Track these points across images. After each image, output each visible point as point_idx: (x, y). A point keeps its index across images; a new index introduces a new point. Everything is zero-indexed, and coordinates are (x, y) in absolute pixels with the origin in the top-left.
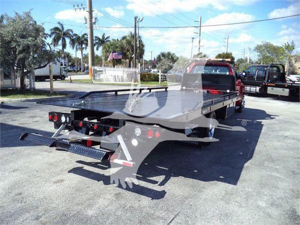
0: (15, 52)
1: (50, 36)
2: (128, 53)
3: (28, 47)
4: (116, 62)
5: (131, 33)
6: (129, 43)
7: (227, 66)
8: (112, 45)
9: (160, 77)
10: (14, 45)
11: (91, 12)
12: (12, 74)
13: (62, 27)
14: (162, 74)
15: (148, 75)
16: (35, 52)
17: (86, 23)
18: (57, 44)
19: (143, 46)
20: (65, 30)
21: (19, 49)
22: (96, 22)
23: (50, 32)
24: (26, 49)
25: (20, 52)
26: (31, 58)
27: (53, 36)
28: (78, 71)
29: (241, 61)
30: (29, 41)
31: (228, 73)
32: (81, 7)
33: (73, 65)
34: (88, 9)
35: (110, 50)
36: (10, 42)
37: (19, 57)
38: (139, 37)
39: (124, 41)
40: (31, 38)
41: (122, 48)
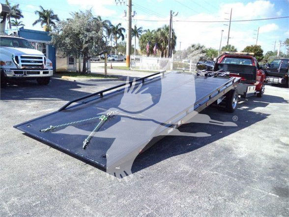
2: (162, 44)
3: (92, 38)
4: (151, 52)
5: (166, 26)
6: (163, 34)
7: (251, 59)
8: (147, 36)
9: (190, 67)
10: (81, 36)
11: (130, 6)
12: (75, 60)
14: (192, 64)
15: (179, 64)
16: (97, 43)
17: (126, 16)
19: (176, 38)
22: (134, 15)
24: (89, 41)
25: (86, 42)
26: (94, 47)
29: (270, 54)
30: (92, 34)
31: (251, 65)
35: (146, 40)
36: (78, 34)
38: (173, 30)
39: (159, 33)
40: (94, 32)
41: (157, 39)
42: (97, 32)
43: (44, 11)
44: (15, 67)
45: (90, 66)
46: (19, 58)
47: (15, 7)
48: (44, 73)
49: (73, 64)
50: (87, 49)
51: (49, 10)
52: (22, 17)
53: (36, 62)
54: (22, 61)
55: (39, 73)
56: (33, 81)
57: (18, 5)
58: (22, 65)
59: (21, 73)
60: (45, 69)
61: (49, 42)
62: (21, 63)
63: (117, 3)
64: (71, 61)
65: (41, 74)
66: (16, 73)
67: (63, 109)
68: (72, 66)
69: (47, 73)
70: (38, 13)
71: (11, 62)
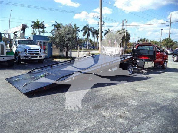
0: (65, 40)
1: (82, 31)
3: (70, 38)
10: (64, 37)
11: (101, 18)
12: (63, 50)
16: (72, 41)
17: (99, 24)
18: (85, 35)
20: (89, 28)
21: (66, 39)
23: (83, 28)
24: (69, 39)
25: (67, 41)
26: (71, 43)
27: (83, 31)
28: (95, 49)
32: (96, 16)
33: (93, 46)
36: (63, 37)
37: (66, 42)
40: (71, 35)
42: (73, 35)
43: (57, 24)
44: (25, 54)
45: (72, 53)
46: (27, 50)
47: (42, 23)
48: (39, 57)
49: (62, 52)
50: (67, 44)
51: (60, 23)
52: (46, 28)
53: (35, 51)
54: (28, 51)
55: (37, 57)
56: (35, 61)
57: (43, 22)
58: (29, 53)
59: (28, 57)
60: (40, 55)
61: (48, 41)
62: (28, 52)
63: (94, 18)
64: (61, 51)
65: (38, 58)
66: (25, 57)
67: (30, 72)
68: (61, 54)
69: (42, 57)
70: (54, 25)
71: (23, 52)
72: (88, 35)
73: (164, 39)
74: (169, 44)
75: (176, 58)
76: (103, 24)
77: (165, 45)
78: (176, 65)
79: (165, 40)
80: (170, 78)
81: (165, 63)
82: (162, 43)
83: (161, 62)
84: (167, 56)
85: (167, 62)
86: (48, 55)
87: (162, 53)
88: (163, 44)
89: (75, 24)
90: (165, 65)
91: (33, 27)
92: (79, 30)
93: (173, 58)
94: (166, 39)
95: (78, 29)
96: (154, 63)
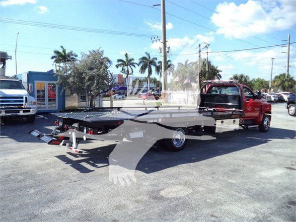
1: (138, 65)
3: (93, 77)
11: (165, 42)
13: (149, 56)
17: (161, 52)
18: (144, 72)
20: (151, 59)
21: (87, 78)
23: (139, 61)
25: (88, 81)
26: (95, 85)
27: (141, 65)
30: (94, 72)
32: (157, 39)
34: (162, 40)
36: (82, 73)
40: (96, 70)
48: (24, 112)
49: (85, 102)
50: (89, 86)
55: (18, 112)
60: (26, 108)
63: (153, 41)
64: (83, 99)
65: (21, 113)
69: (29, 111)
72: (150, 72)
73: (278, 75)
74: (286, 84)
75: (293, 108)
76: (168, 52)
77: (279, 85)
78: (292, 123)
79: (280, 78)
80: (266, 152)
81: (267, 119)
82: (274, 82)
83: (256, 117)
84: (270, 107)
85: (270, 117)
86: (57, 106)
87: (256, 100)
88: (276, 84)
89: (127, 54)
90: (265, 123)
91: (55, 61)
92: (133, 64)
93: (288, 108)
94: (281, 75)
95: (133, 61)
96: (238, 120)
